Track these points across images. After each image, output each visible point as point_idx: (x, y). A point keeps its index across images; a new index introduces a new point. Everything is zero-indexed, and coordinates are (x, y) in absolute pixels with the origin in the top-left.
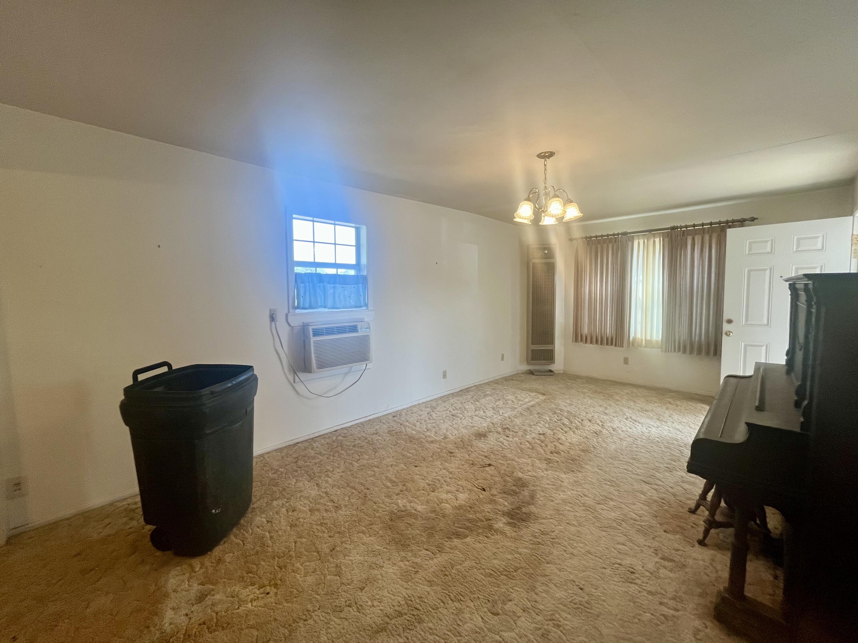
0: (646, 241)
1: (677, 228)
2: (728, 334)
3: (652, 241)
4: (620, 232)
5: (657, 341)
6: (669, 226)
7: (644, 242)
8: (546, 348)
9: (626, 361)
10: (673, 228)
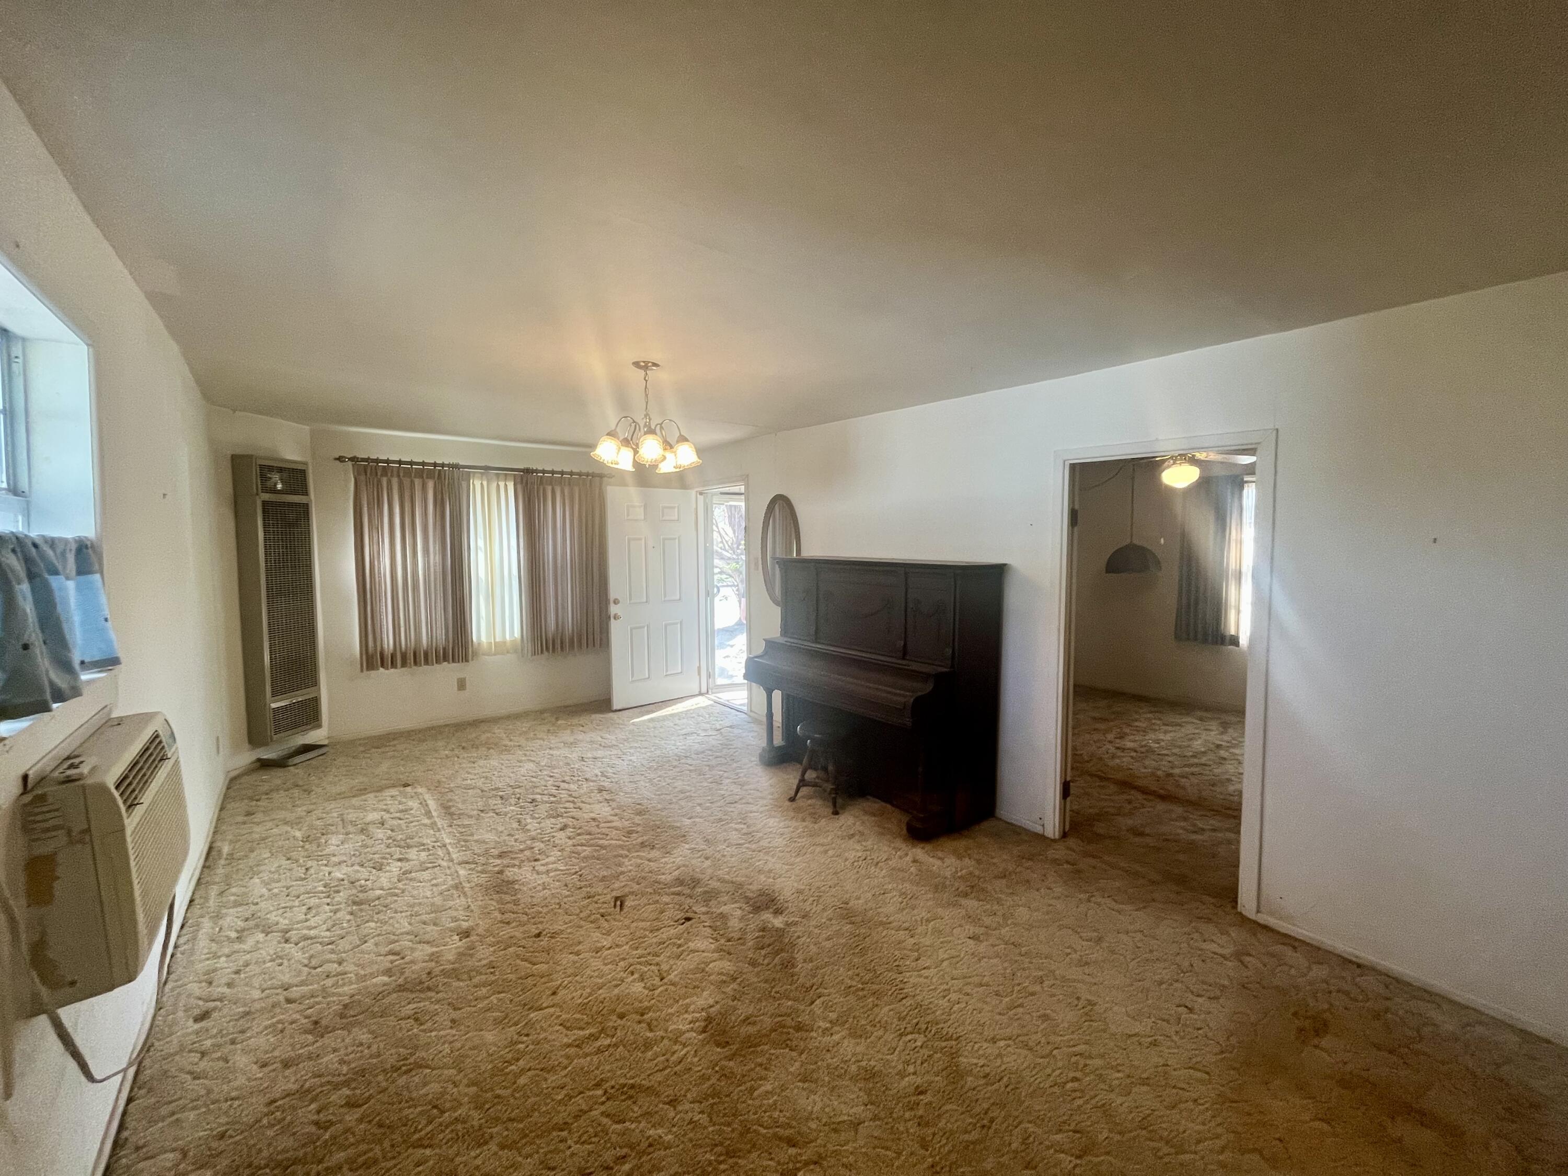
0: (485, 483)
1: (533, 471)
2: (616, 617)
3: (494, 485)
4: (446, 462)
5: (513, 642)
6: (522, 467)
7: (482, 484)
8: (307, 697)
9: (462, 685)
10: (527, 471)
